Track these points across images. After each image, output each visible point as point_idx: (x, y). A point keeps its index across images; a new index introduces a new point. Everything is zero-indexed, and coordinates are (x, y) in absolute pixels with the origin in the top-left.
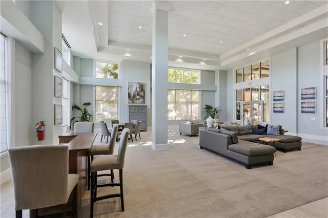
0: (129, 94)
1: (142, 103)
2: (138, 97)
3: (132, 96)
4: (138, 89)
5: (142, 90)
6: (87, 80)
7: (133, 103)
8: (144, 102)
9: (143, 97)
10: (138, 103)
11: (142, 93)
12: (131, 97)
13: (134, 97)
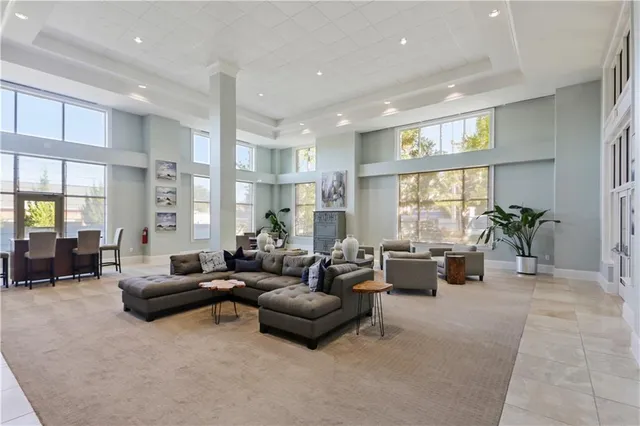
0: (323, 192)
1: (341, 205)
2: (335, 197)
3: (327, 195)
4: (335, 183)
5: (341, 183)
6: (286, 178)
7: (328, 206)
8: (344, 204)
9: (342, 196)
10: (335, 207)
11: (341, 189)
12: (327, 198)
13: (329, 197)
